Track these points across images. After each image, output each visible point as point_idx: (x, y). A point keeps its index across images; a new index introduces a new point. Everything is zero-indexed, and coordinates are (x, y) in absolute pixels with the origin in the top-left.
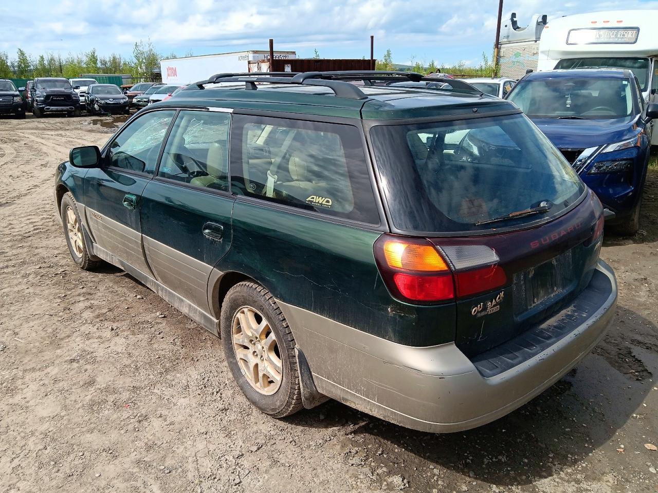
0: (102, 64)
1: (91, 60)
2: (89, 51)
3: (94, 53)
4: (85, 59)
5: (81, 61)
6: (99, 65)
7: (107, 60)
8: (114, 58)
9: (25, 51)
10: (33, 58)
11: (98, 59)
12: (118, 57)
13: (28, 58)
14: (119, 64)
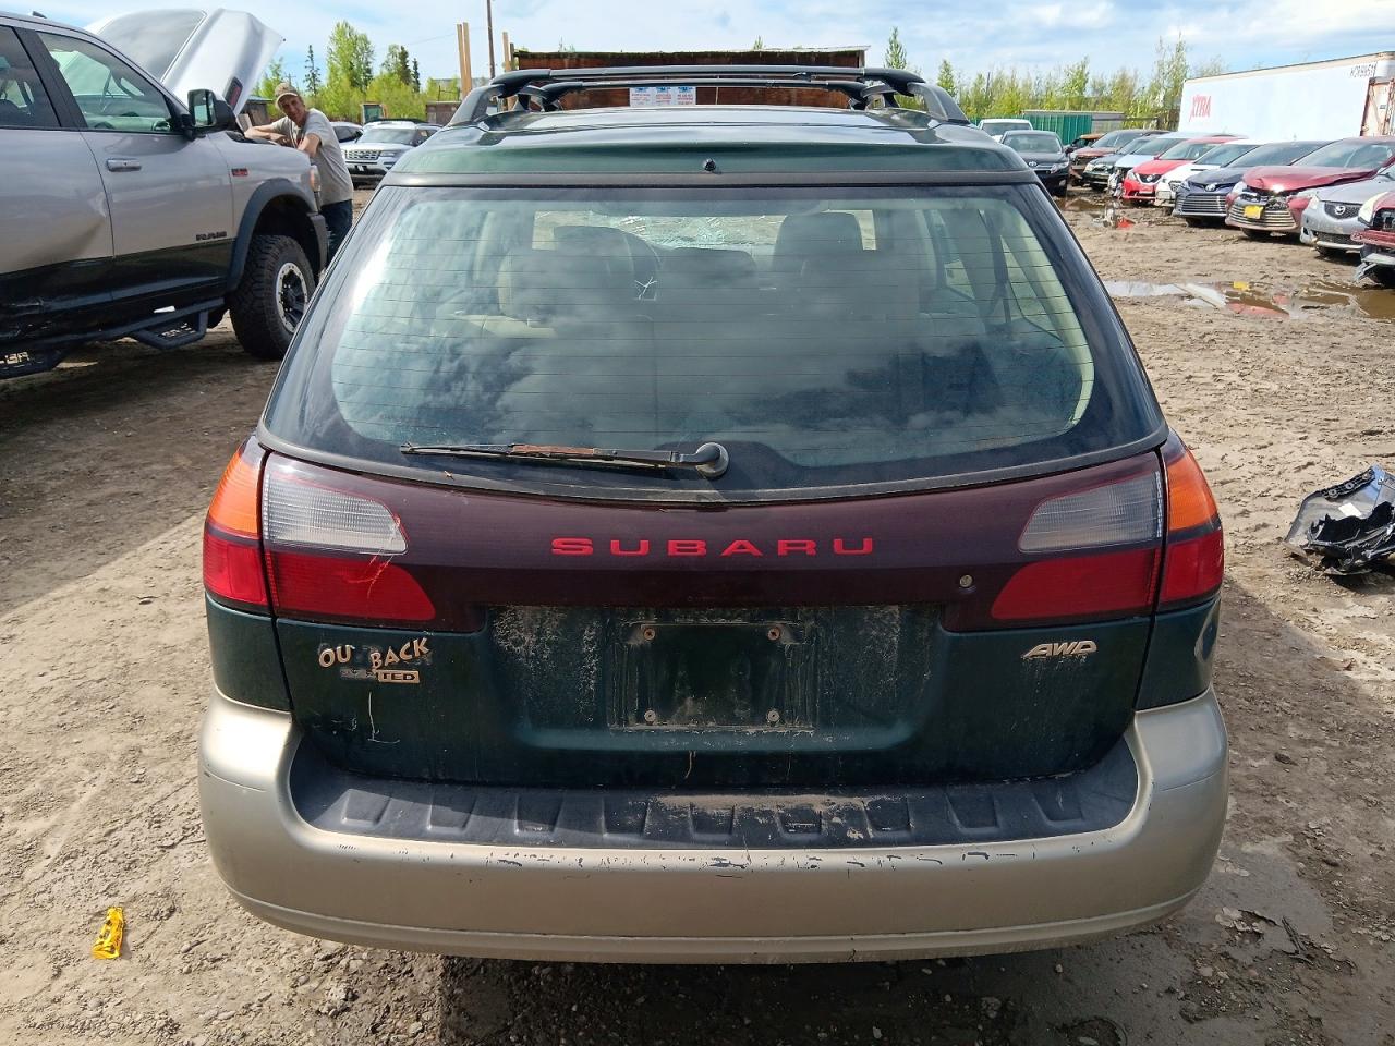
0: (1095, 90)
1: (1074, 81)
2: (1074, 63)
3: (1084, 67)
4: (1062, 80)
5: (1055, 85)
6: (1088, 92)
7: (1108, 81)
8: (1123, 79)
9: (952, 65)
10: (965, 79)
11: (1090, 80)
12: (1130, 74)
13: (955, 80)
14: (1131, 91)
